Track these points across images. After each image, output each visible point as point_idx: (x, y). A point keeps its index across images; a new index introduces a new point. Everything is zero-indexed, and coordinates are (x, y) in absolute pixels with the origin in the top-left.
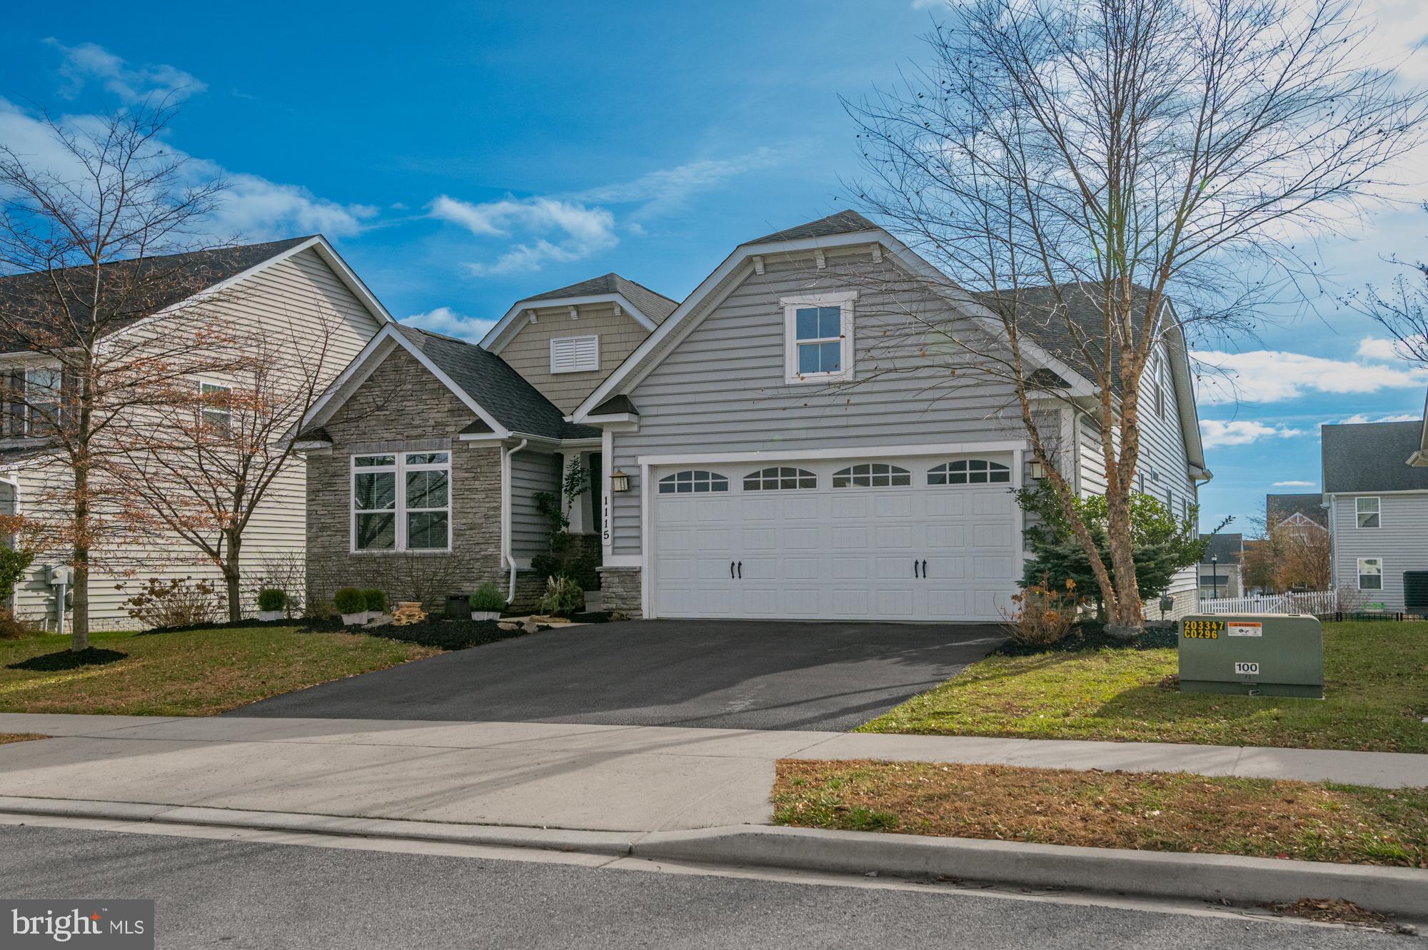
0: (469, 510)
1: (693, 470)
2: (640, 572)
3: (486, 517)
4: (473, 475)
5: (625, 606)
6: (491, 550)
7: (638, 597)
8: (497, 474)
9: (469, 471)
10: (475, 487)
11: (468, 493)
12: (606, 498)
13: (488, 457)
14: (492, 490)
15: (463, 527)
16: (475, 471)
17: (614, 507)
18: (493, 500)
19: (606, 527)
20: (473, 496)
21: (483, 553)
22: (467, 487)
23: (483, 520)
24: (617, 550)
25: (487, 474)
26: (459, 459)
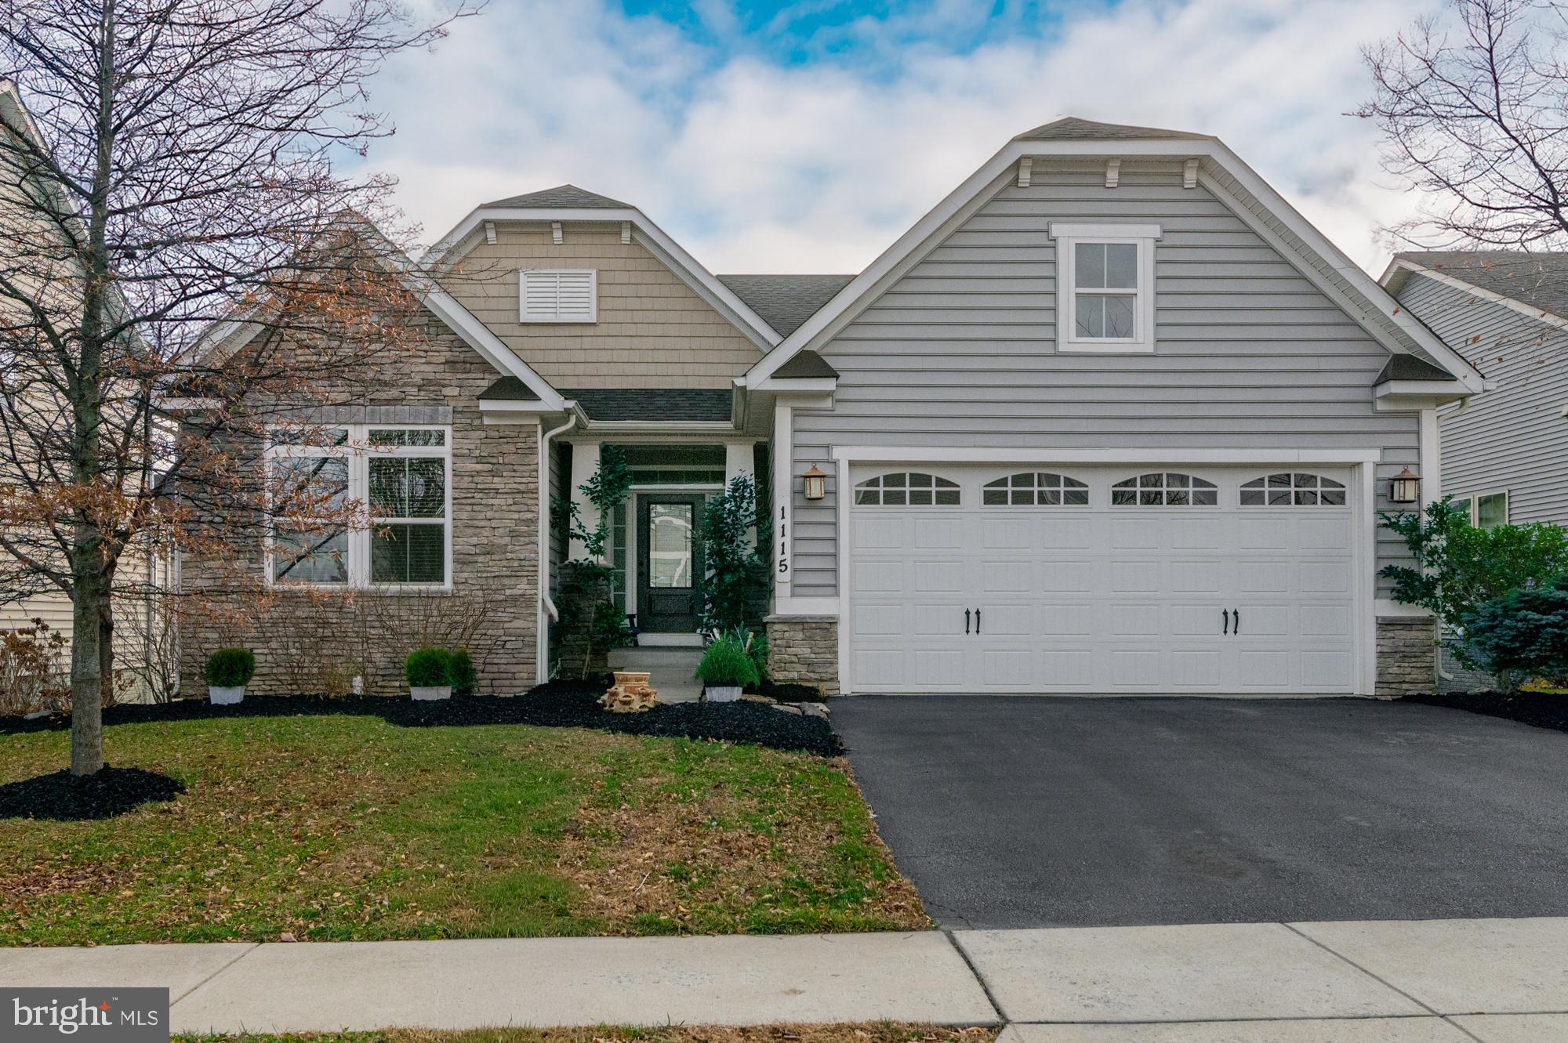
0: (482, 523)
1: (907, 471)
2: (835, 623)
3: (513, 534)
4: (489, 467)
5: (812, 675)
6: (522, 587)
7: (833, 663)
8: (532, 467)
9: (484, 460)
10: (493, 486)
11: (480, 495)
12: (783, 509)
13: (517, 440)
14: (523, 492)
15: (473, 550)
16: (494, 461)
17: (795, 524)
18: (525, 508)
19: (783, 553)
20: (491, 501)
21: (508, 592)
22: (479, 486)
23: (507, 540)
24: (798, 590)
25: (515, 467)
26: (465, 441)
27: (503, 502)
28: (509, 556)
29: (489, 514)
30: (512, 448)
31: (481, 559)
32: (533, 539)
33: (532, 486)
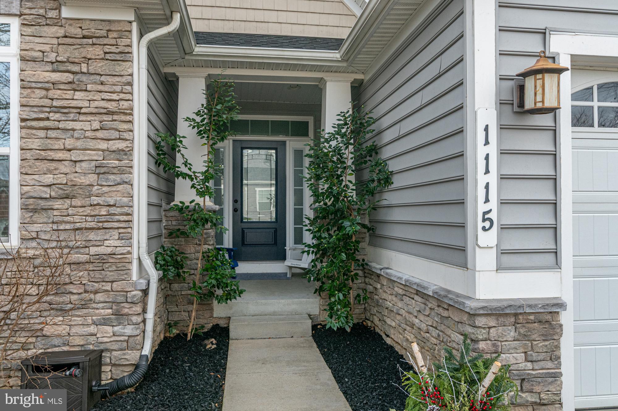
0: (59, 156)
2: (560, 312)
3: (100, 171)
4: (69, 77)
8: (124, 79)
9: (62, 68)
10: (74, 103)
11: (57, 116)
12: (486, 129)
13: (106, 41)
14: (112, 113)
15: (46, 192)
16: (75, 68)
17: (503, 153)
18: (116, 134)
19: (487, 200)
20: (70, 125)
21: (93, 250)
22: (55, 103)
23: (92, 178)
24: (507, 260)
25: (103, 78)
26: (37, 40)
27: (87, 126)
28: (95, 200)
29: (69, 143)
30: (98, 51)
31: (57, 204)
32: (125, 177)
33: (125, 104)
